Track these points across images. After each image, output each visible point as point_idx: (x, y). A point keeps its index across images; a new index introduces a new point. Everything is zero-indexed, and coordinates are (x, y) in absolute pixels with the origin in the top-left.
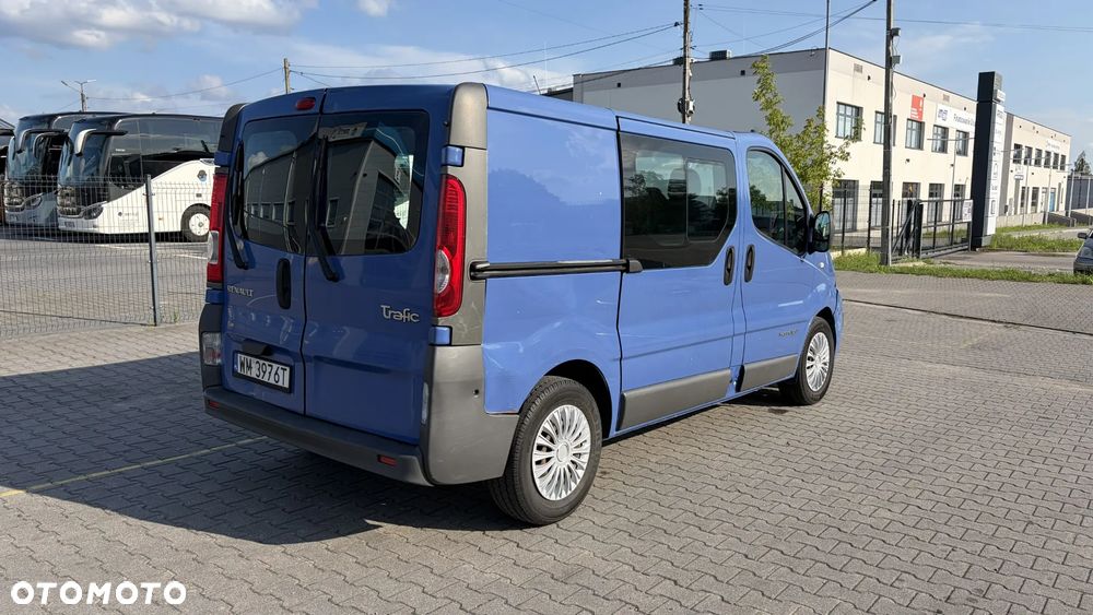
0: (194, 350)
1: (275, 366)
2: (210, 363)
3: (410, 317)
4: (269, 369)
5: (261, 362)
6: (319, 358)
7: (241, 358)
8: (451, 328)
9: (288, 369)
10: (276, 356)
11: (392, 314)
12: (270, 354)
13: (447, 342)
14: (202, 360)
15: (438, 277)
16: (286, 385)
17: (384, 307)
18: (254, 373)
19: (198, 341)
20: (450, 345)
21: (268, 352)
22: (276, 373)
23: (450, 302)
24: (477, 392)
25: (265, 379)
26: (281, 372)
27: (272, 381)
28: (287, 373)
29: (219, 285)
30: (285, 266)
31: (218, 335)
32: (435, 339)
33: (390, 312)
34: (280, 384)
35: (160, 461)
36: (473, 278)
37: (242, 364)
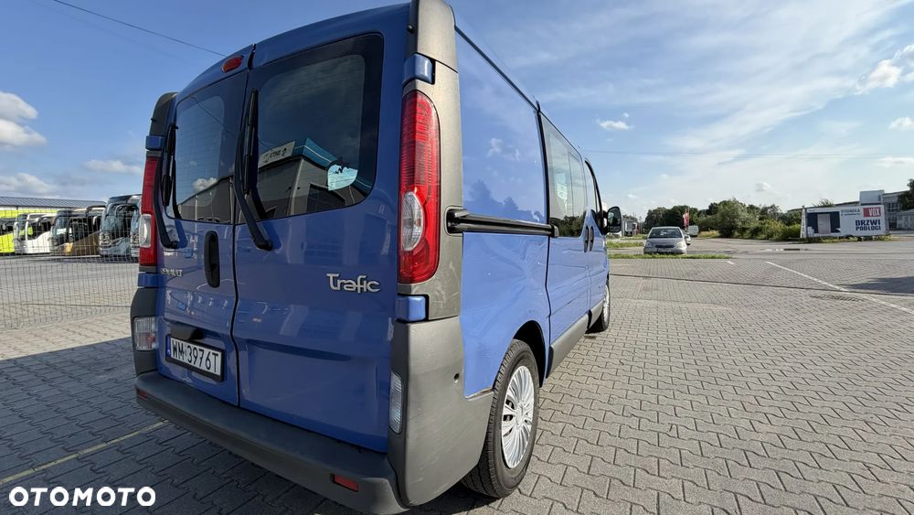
0: (127, 336)
1: (207, 351)
2: (144, 348)
3: (367, 286)
4: (200, 354)
5: (192, 346)
6: (251, 342)
7: (174, 341)
8: (426, 297)
9: (220, 354)
10: (207, 341)
11: (342, 284)
12: (202, 337)
13: (423, 316)
14: (134, 345)
15: (405, 232)
16: (218, 372)
17: (331, 276)
18: (185, 359)
19: (130, 327)
20: (426, 320)
21: (197, 336)
22: (208, 359)
23: (424, 262)
24: (457, 376)
25: (197, 365)
26: (212, 357)
27: (203, 367)
28: (219, 359)
29: (152, 269)
30: (213, 239)
31: (153, 319)
32: (408, 313)
33: (339, 282)
34: (212, 371)
35: (104, 445)
36: (451, 230)
37: (175, 349)
